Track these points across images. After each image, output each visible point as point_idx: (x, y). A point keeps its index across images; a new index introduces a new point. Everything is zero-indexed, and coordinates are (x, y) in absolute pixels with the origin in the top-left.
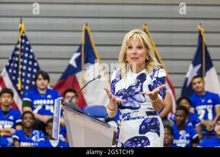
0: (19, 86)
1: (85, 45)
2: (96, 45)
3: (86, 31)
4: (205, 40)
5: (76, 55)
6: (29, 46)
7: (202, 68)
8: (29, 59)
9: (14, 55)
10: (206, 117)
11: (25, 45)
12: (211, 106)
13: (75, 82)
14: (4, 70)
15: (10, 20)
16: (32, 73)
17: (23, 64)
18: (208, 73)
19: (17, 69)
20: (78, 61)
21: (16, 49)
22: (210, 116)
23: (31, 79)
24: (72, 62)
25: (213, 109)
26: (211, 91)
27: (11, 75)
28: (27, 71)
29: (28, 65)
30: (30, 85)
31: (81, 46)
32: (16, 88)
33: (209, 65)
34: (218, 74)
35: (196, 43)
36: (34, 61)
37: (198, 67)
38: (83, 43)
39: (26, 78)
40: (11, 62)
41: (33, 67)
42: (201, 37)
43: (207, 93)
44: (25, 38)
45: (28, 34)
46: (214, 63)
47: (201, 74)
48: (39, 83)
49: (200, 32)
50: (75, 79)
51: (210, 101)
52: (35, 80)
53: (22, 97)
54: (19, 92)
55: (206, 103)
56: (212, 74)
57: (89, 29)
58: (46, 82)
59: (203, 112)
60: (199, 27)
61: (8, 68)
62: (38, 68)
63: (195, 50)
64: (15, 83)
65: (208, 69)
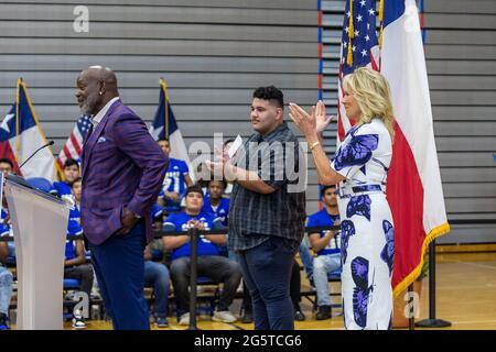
2: (34, 104)
3: (21, 87)
4: (167, 97)
7: (164, 131)
10: (171, 189)
12: (178, 173)
13: (8, 149)
18: (171, 137)
20: (11, 123)
24: (4, 125)
25: (181, 178)
26: (176, 158)
31: (14, 105)
33: (173, 127)
34: (184, 137)
37: (160, 130)
38: (18, 101)
42: (162, 93)
43: (172, 160)
46: (179, 124)
47: (163, 137)
49: (162, 87)
50: (8, 145)
51: (176, 168)
57: (24, 84)
59: (169, 181)
60: (161, 82)
63: (156, 108)
65: (171, 131)
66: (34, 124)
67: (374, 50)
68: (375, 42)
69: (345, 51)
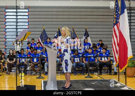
0: (43, 41)
1: (59, 31)
3: (59, 28)
5: (56, 34)
6: (45, 32)
7: (86, 37)
8: (45, 35)
9: (42, 34)
11: (44, 32)
14: (39, 38)
15: (41, 26)
16: (46, 38)
17: (44, 36)
19: (42, 37)
20: (57, 35)
21: (42, 33)
22: (88, 48)
23: (46, 40)
24: (56, 35)
25: (89, 47)
27: (41, 39)
28: (45, 38)
29: (45, 36)
30: (46, 41)
32: (42, 42)
33: (88, 36)
35: (85, 31)
36: (46, 35)
37: (86, 36)
39: (45, 39)
40: (41, 36)
41: (46, 37)
42: (86, 29)
44: (44, 30)
45: (45, 29)
47: (86, 38)
48: (48, 40)
49: (86, 28)
52: (47, 40)
53: (43, 44)
54: (43, 43)
55: (87, 45)
56: (89, 38)
58: (49, 40)
61: (40, 37)
62: (47, 37)
64: (42, 41)
65: (88, 37)
66: (61, 35)
67: (119, 20)
68: (119, 19)
69: (114, 20)
